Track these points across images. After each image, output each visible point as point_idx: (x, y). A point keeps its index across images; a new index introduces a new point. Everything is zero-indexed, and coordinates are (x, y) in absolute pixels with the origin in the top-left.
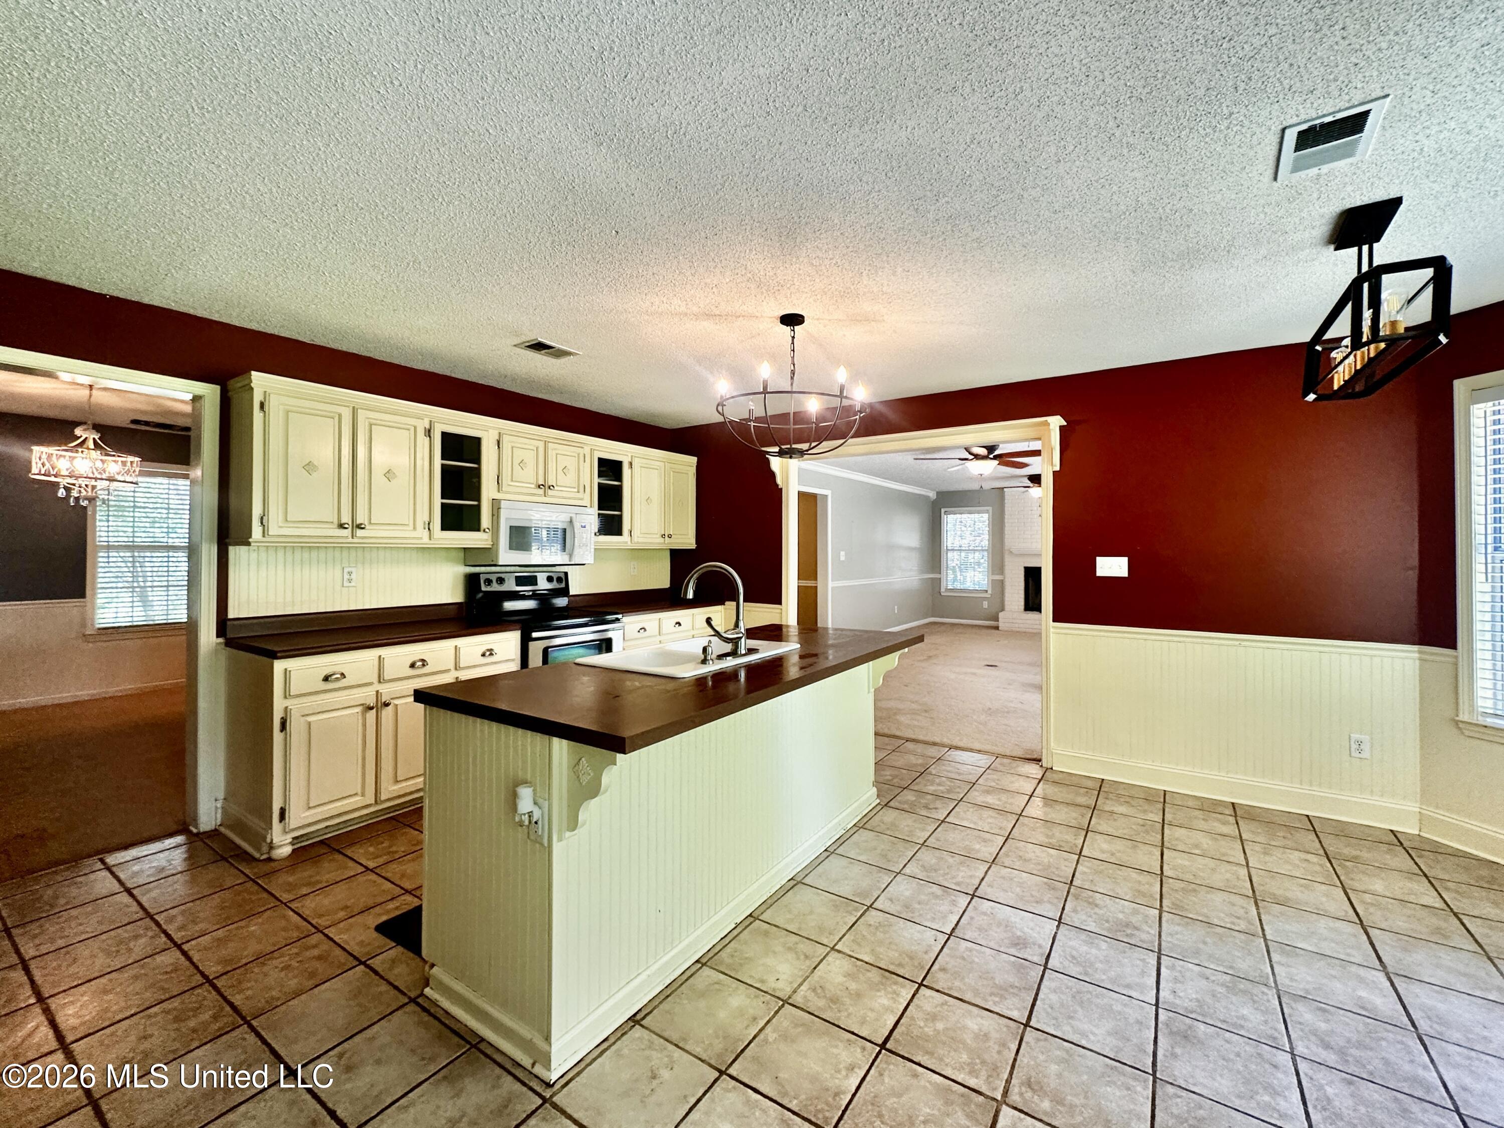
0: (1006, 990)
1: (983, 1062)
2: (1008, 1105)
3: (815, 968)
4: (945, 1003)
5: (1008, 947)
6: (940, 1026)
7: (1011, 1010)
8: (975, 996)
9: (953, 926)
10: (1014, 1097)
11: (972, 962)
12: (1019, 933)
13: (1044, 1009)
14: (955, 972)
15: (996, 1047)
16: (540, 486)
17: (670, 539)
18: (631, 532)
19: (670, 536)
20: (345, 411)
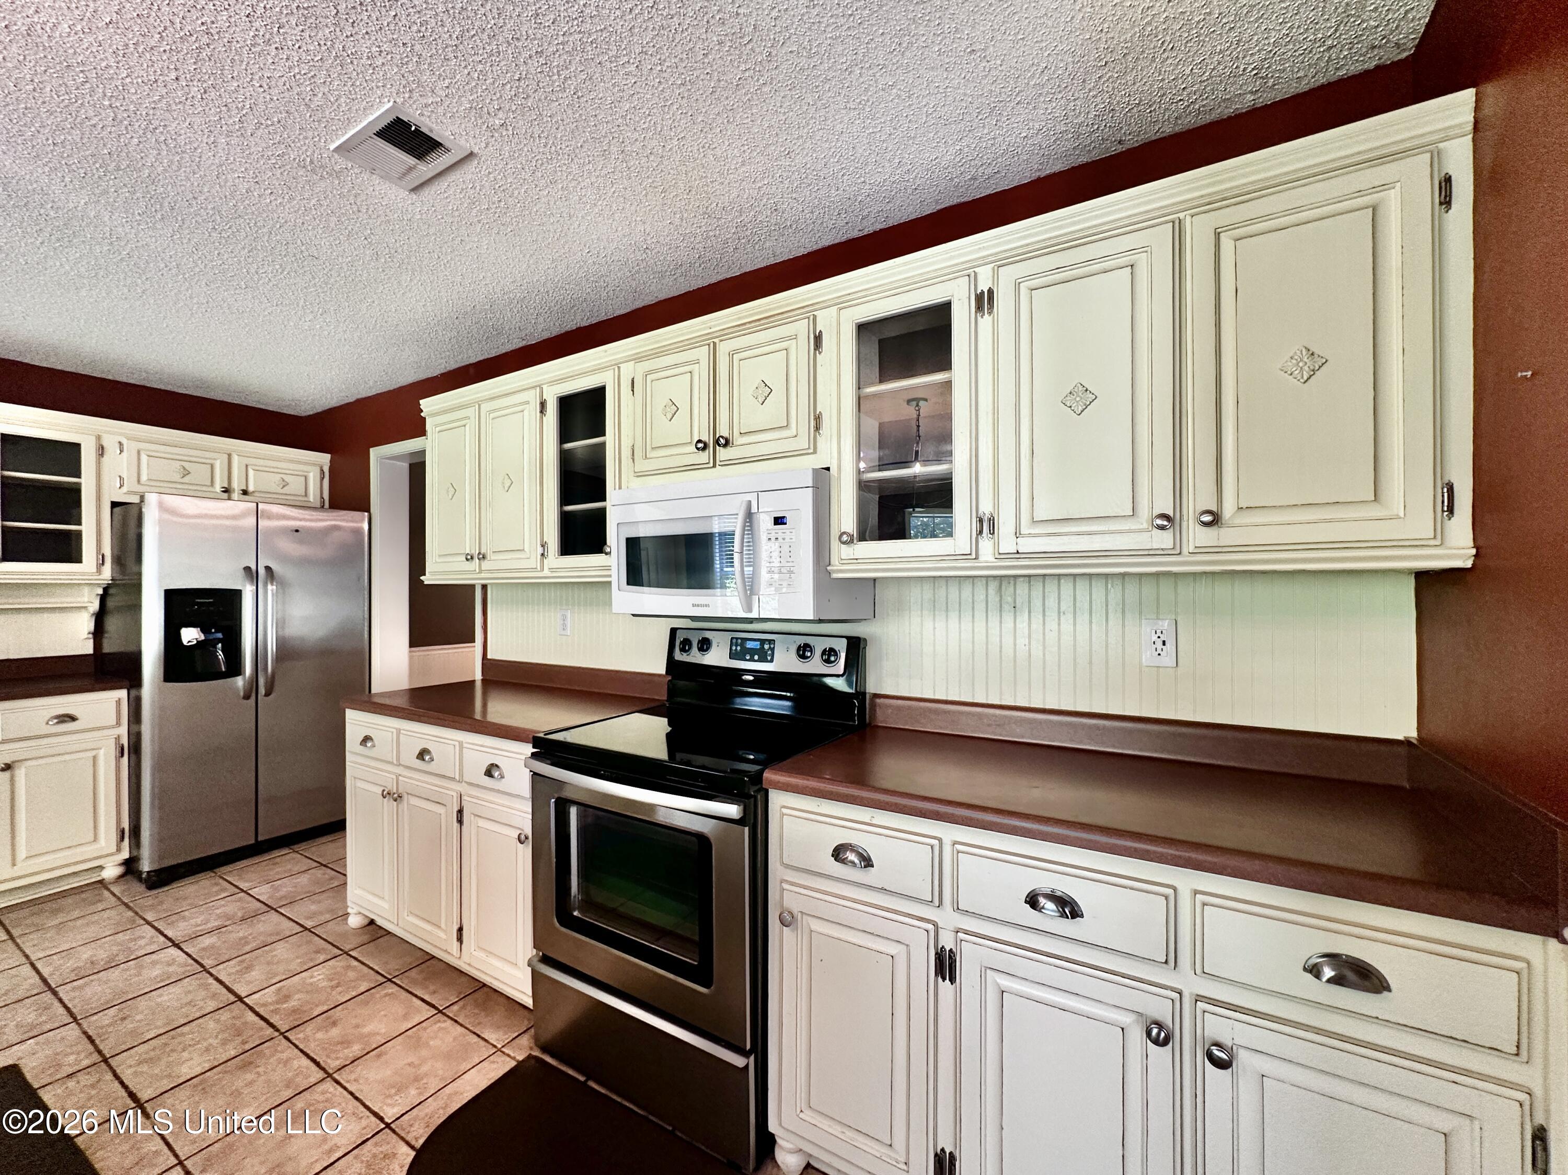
16: (702, 446)
17: (1212, 532)
18: (992, 521)
19: (1215, 520)
20: (471, 412)
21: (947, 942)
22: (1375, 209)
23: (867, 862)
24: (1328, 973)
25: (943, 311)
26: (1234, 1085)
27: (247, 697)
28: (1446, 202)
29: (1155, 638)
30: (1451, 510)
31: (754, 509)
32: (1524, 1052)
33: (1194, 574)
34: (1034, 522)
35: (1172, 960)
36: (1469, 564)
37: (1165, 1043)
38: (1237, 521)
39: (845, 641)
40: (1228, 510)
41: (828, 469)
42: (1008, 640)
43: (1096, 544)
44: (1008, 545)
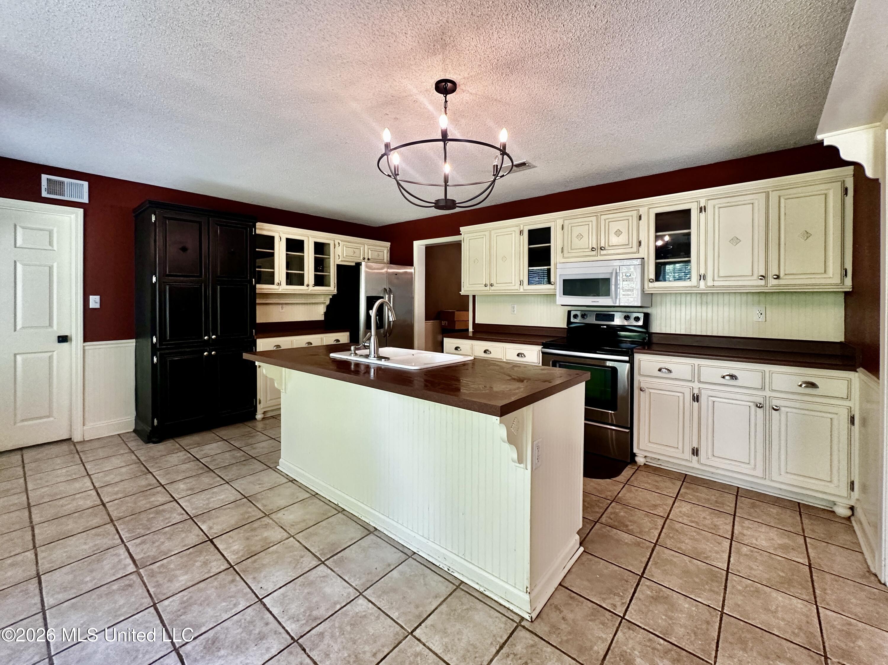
0: (185, 608)
1: (161, 573)
2: (134, 572)
3: (282, 527)
4: (209, 572)
5: (216, 633)
6: (198, 564)
7: (171, 602)
8: (198, 588)
9: (268, 606)
10: (134, 577)
11: (224, 600)
12: (222, 652)
13: (151, 622)
14: (225, 587)
15: (161, 582)
16: (593, 249)
17: (777, 281)
18: (704, 276)
19: (778, 277)
20: (487, 233)
21: (696, 392)
22: (826, 195)
23: (670, 371)
24: (804, 385)
25: (688, 212)
26: (780, 415)
27: (384, 337)
28: (846, 194)
29: (758, 312)
30: (846, 275)
31: (618, 271)
32: (849, 398)
33: (772, 292)
34: (719, 277)
35: (763, 388)
36: (851, 290)
37: (762, 407)
38: (784, 278)
39: (643, 314)
40: (782, 275)
41: (643, 258)
42: (704, 314)
43: (740, 283)
44: (710, 283)
